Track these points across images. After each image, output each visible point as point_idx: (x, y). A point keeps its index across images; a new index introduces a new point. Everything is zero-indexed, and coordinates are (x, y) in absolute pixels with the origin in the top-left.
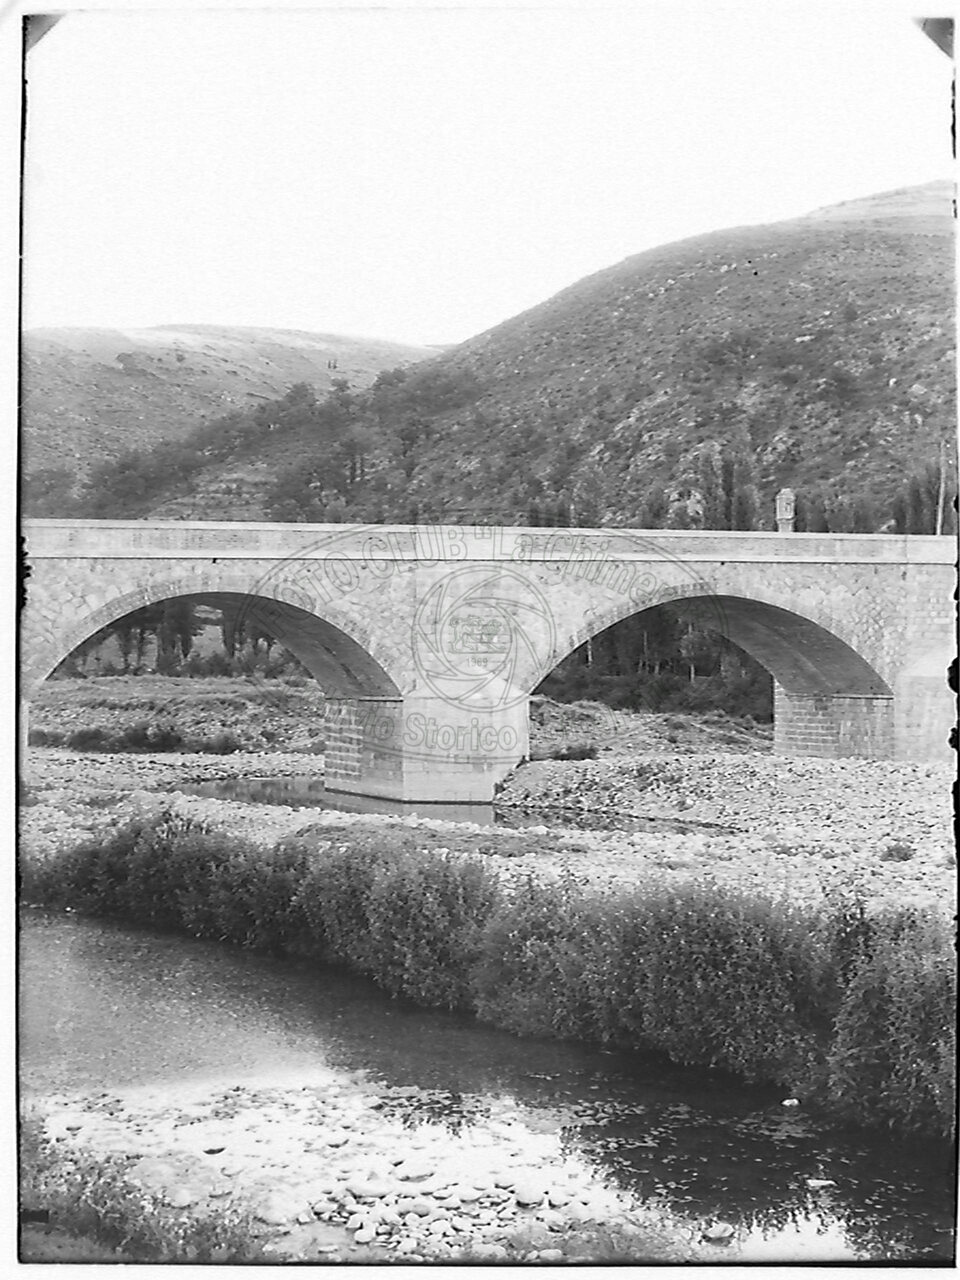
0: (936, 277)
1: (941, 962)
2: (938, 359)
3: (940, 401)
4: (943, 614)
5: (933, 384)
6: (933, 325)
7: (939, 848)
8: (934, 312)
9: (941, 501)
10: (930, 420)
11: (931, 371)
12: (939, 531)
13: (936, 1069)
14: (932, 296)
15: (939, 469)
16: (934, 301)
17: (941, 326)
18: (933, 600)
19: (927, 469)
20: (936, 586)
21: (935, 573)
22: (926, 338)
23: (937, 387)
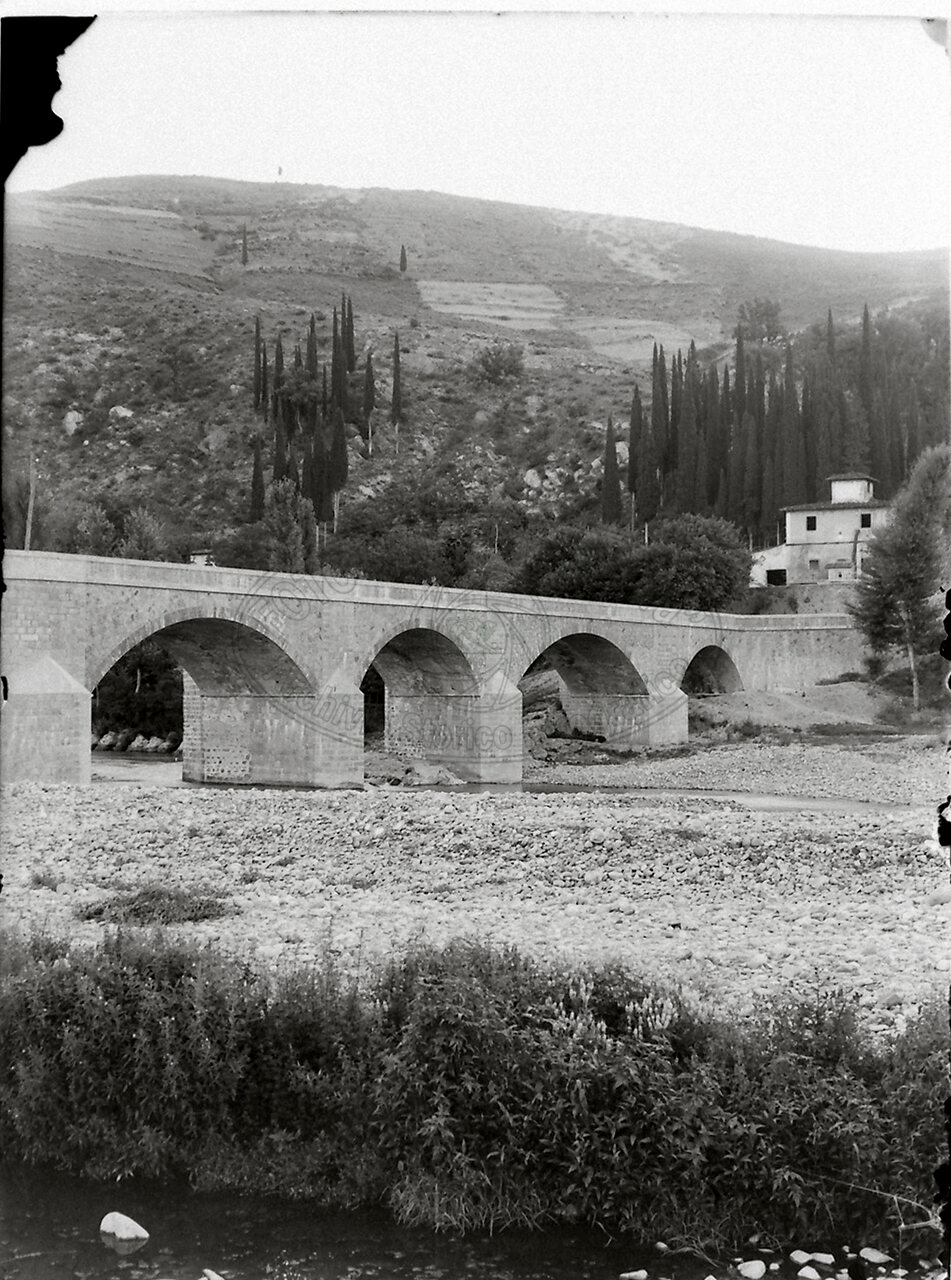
0: (30, 288)
1: (20, 984)
2: (30, 372)
3: (31, 414)
4: (30, 630)
5: (25, 396)
6: (26, 337)
7: (24, 869)
8: (27, 324)
9: (30, 515)
10: (23, 433)
11: (23, 384)
12: (27, 545)
13: (15, 1093)
14: (25, 308)
15: (28, 485)
16: (27, 313)
17: (34, 339)
18: (22, 616)
19: (17, 483)
20: (24, 601)
21: (23, 588)
22: (18, 348)
23: (30, 400)
